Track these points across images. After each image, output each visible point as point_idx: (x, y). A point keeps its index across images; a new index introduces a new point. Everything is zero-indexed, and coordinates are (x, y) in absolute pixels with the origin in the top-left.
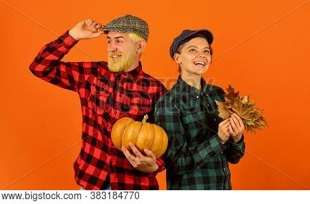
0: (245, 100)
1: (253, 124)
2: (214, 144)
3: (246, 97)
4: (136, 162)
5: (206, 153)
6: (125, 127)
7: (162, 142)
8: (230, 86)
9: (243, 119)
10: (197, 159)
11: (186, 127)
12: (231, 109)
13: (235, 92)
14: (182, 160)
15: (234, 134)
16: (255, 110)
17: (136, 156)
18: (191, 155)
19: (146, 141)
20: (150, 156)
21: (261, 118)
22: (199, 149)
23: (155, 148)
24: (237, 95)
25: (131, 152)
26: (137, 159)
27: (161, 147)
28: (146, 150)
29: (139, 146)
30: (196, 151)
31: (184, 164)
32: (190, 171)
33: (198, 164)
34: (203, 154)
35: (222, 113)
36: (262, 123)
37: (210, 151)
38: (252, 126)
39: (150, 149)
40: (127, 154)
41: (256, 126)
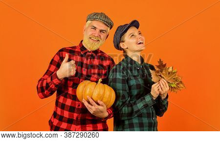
0: (170, 70)
1: (175, 86)
2: (148, 99)
3: (171, 68)
4: (92, 109)
5: (142, 105)
6: (85, 86)
7: (110, 96)
8: (160, 60)
9: (168, 82)
10: (135, 109)
11: (130, 88)
12: (160, 76)
13: (164, 64)
14: (125, 110)
15: (162, 93)
16: (177, 76)
17: (92, 105)
18: (131, 106)
19: (99, 94)
20: (102, 106)
21: (181, 82)
22: (137, 102)
23: (105, 100)
24: (165, 66)
25: (89, 102)
26: (93, 107)
27: (109, 99)
28: (99, 101)
29: (94, 98)
30: (135, 103)
31: (127, 112)
32: (130, 118)
33: (136, 112)
34: (140, 105)
35: (154, 78)
36: (181, 85)
37: (145, 104)
38: (175, 87)
39: (102, 101)
40: (86, 104)
41: (177, 88)
